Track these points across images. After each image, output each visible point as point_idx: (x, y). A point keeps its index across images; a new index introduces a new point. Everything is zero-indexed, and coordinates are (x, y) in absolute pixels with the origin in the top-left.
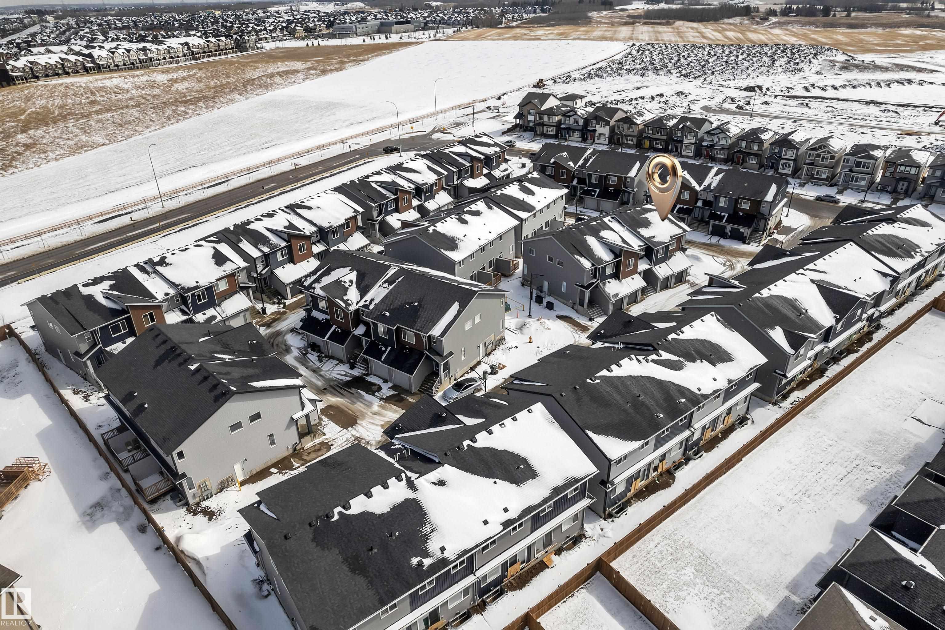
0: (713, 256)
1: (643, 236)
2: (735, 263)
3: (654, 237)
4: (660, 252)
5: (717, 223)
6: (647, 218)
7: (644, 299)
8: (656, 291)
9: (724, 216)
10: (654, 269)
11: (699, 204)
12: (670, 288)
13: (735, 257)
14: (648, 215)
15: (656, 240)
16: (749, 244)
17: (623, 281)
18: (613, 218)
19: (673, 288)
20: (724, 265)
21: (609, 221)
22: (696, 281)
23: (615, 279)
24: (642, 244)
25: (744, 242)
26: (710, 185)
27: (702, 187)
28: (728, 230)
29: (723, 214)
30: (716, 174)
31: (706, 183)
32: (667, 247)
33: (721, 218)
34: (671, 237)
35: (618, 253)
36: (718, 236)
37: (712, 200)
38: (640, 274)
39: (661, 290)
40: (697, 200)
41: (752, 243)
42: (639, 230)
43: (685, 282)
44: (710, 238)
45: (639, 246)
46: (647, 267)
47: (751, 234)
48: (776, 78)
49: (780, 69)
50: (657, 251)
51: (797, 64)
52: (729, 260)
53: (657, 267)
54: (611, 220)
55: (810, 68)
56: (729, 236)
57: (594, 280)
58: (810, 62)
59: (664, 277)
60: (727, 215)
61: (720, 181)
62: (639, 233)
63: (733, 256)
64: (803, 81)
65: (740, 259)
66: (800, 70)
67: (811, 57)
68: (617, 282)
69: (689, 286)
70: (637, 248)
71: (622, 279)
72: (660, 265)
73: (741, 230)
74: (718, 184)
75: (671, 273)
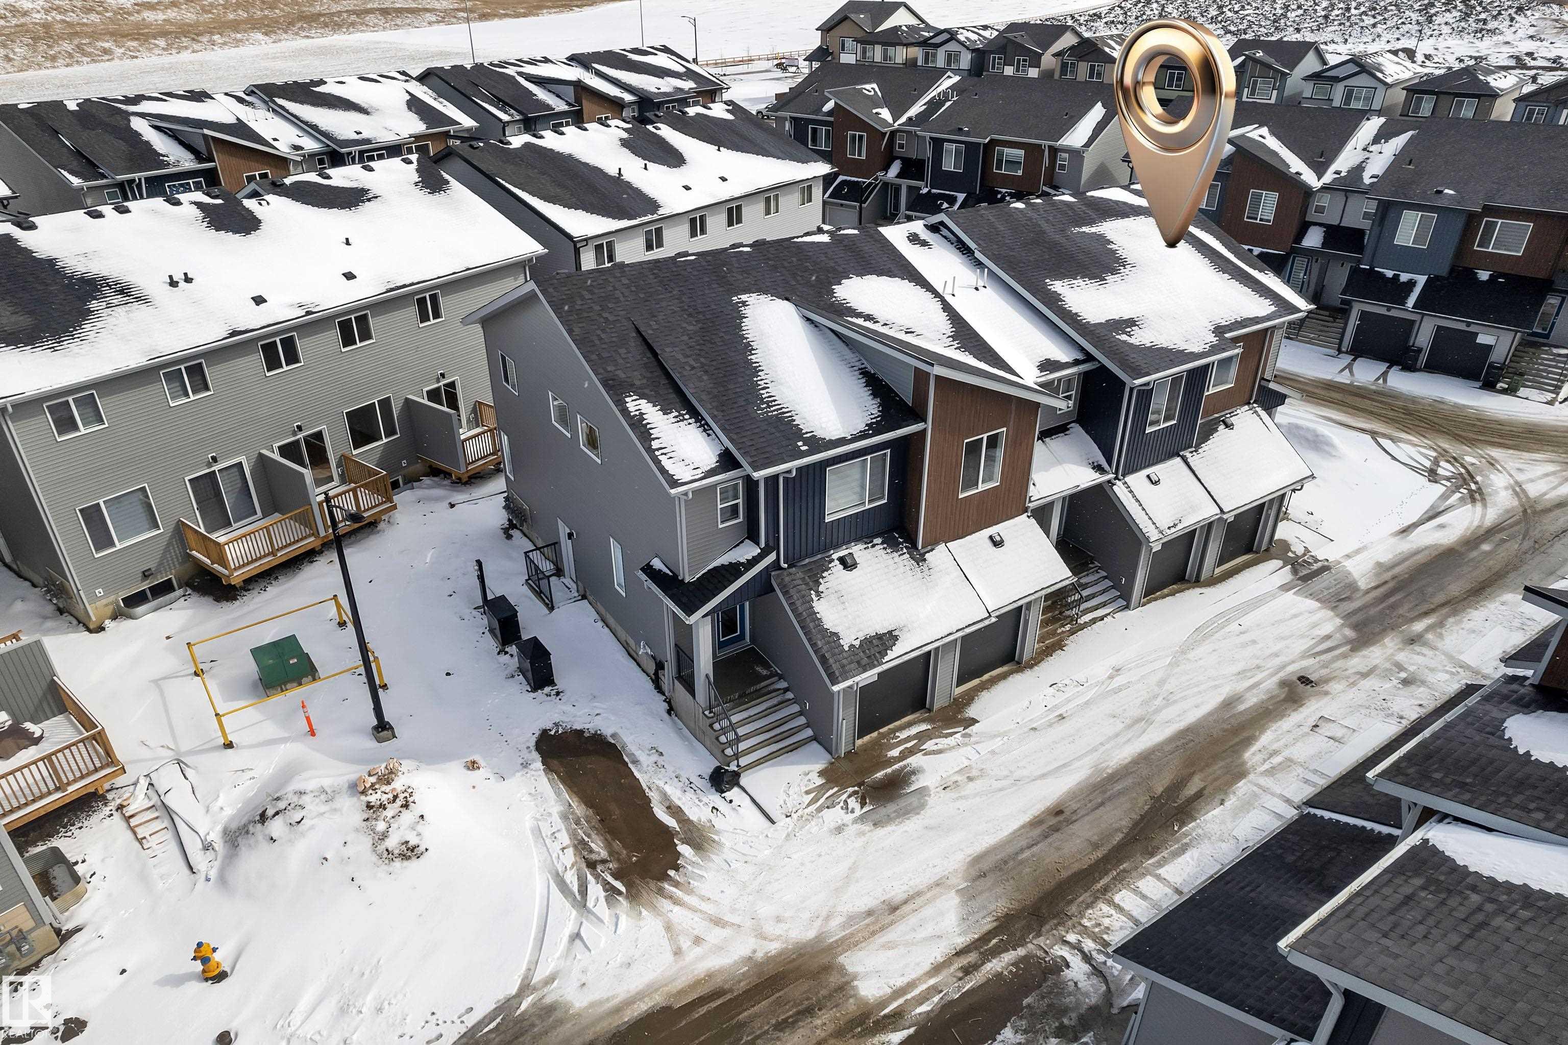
0: (1374, 434)
1: (1072, 318)
2: (1480, 471)
3: (1132, 323)
4: (1160, 402)
5: (1378, 309)
6: (1103, 240)
7: (1059, 646)
8: (1125, 600)
9: (1411, 284)
10: (1119, 489)
11: (1313, 239)
12: (1197, 582)
13: (1471, 442)
14: (1111, 229)
15: (1140, 337)
16: (1511, 391)
17: (938, 556)
18: (934, 228)
19: (1213, 581)
20: (1432, 475)
21: (914, 238)
22: (1323, 552)
23: (891, 544)
24: (1062, 354)
25: (1489, 385)
26: (1358, 170)
27: (1328, 177)
28: (1424, 337)
29: (1404, 277)
30: (1382, 136)
31: (1344, 162)
32: (1198, 377)
33: (1398, 291)
34: (1219, 330)
35: (907, 394)
36: (1383, 359)
37: (1366, 225)
38: (1042, 515)
39: (1153, 591)
40: (1304, 228)
41: (1522, 392)
42: (1058, 286)
43: (1267, 555)
44: (1349, 367)
45: (1047, 365)
46: (1086, 478)
47: (1517, 354)
48: (1442, 44)
49: (1446, 30)
50: (1145, 395)
51: (1485, 22)
52: (1443, 454)
53: (1137, 480)
54: (925, 235)
55: (1513, 29)
56: (1423, 359)
57: (748, 551)
58: (1512, 19)
59: (1173, 534)
60: (1421, 280)
61: (1399, 158)
62: (1054, 301)
63: (1457, 438)
64: (1506, 49)
65: (1496, 453)
66: (1493, 32)
67: (1512, 11)
68: (900, 562)
69: (1286, 575)
70: (1030, 376)
71: (932, 543)
72: (1156, 470)
73: (1482, 339)
74: (1391, 169)
75: (1209, 511)
